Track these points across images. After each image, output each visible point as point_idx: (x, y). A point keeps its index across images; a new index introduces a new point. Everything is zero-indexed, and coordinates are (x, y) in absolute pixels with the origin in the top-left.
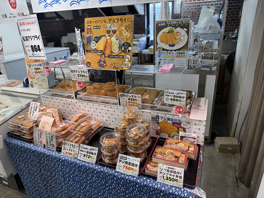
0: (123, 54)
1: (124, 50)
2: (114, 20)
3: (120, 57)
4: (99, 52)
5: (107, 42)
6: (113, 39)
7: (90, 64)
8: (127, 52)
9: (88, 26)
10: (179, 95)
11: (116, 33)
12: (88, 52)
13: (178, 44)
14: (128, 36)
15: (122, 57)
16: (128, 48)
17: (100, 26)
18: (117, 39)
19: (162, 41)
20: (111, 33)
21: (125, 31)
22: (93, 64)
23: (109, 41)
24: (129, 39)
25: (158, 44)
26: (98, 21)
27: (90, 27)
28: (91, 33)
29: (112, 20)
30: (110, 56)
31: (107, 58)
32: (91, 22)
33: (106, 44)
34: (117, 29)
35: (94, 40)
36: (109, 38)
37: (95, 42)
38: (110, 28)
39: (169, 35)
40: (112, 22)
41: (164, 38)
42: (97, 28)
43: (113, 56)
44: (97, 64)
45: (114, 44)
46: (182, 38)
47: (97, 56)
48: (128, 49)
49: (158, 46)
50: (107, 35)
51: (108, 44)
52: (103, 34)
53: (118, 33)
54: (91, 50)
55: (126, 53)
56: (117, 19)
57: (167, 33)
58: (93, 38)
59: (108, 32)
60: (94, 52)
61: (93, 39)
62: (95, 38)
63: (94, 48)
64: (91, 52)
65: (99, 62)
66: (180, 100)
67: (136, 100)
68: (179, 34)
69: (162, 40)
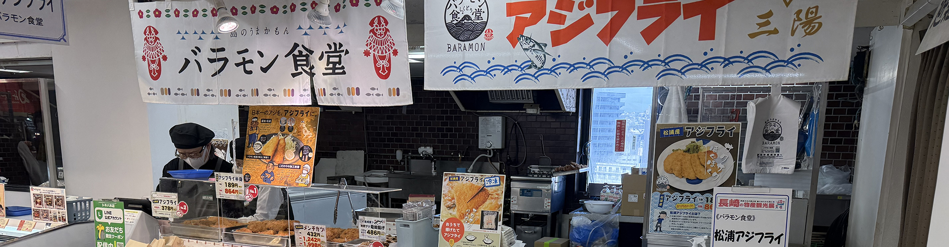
0: (300, 162)
1: (302, 157)
2: (292, 113)
3: (296, 167)
4: (265, 159)
5: (278, 143)
6: (289, 139)
7: (250, 177)
8: (306, 160)
9: (254, 118)
10: (378, 224)
11: (293, 132)
12: (248, 158)
13: (710, 179)
14: (309, 137)
15: (298, 167)
16: (308, 153)
17: (271, 120)
18: (293, 141)
19: (670, 171)
20: (286, 131)
21: (306, 128)
22: (254, 178)
23: (281, 142)
24: (311, 141)
25: (660, 176)
26: (269, 112)
27: (256, 119)
28: (257, 128)
29: (289, 112)
30: (281, 164)
31: (276, 168)
32: (258, 112)
33: (277, 147)
34: (295, 125)
35: (260, 140)
36: (283, 137)
37: (261, 144)
38: (285, 123)
39: (688, 156)
40: (288, 114)
41: (675, 162)
42: (266, 122)
43: (285, 165)
44: (259, 177)
45: (289, 148)
46: (720, 165)
47: (262, 164)
48: (308, 155)
49: (660, 181)
50: (279, 133)
51: (279, 146)
52: (274, 132)
53: (295, 131)
54: (254, 156)
55: (304, 161)
56: (296, 111)
57: (682, 152)
58: (259, 136)
59: (282, 129)
60: (257, 158)
61: (259, 138)
62: (261, 136)
63: (258, 152)
64: (253, 158)
65: (264, 174)
66: (379, 232)
67: (319, 234)
68: (713, 155)
69: (669, 168)
